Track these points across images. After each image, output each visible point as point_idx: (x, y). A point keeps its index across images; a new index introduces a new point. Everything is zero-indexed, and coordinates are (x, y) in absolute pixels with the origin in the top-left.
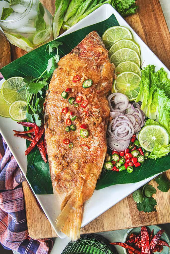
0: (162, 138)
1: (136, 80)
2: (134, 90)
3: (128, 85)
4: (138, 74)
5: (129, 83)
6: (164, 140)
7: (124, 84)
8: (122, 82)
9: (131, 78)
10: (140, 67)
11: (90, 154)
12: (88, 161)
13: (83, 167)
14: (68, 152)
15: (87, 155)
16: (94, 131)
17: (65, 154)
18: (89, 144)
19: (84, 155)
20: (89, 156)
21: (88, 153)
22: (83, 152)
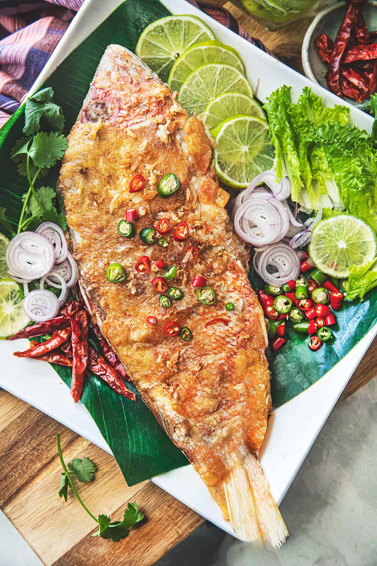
0: (358, 239)
1: (255, 131)
2: (261, 155)
3: (245, 148)
4: (255, 114)
5: (244, 145)
6: (365, 242)
7: (235, 150)
8: (229, 147)
9: (245, 130)
10: (255, 98)
11: (235, 335)
12: (236, 350)
13: (230, 368)
14: (183, 351)
15: (227, 340)
16: (223, 282)
17: (178, 359)
18: (225, 314)
19: (222, 341)
20: (233, 340)
21: (228, 334)
22: (217, 338)
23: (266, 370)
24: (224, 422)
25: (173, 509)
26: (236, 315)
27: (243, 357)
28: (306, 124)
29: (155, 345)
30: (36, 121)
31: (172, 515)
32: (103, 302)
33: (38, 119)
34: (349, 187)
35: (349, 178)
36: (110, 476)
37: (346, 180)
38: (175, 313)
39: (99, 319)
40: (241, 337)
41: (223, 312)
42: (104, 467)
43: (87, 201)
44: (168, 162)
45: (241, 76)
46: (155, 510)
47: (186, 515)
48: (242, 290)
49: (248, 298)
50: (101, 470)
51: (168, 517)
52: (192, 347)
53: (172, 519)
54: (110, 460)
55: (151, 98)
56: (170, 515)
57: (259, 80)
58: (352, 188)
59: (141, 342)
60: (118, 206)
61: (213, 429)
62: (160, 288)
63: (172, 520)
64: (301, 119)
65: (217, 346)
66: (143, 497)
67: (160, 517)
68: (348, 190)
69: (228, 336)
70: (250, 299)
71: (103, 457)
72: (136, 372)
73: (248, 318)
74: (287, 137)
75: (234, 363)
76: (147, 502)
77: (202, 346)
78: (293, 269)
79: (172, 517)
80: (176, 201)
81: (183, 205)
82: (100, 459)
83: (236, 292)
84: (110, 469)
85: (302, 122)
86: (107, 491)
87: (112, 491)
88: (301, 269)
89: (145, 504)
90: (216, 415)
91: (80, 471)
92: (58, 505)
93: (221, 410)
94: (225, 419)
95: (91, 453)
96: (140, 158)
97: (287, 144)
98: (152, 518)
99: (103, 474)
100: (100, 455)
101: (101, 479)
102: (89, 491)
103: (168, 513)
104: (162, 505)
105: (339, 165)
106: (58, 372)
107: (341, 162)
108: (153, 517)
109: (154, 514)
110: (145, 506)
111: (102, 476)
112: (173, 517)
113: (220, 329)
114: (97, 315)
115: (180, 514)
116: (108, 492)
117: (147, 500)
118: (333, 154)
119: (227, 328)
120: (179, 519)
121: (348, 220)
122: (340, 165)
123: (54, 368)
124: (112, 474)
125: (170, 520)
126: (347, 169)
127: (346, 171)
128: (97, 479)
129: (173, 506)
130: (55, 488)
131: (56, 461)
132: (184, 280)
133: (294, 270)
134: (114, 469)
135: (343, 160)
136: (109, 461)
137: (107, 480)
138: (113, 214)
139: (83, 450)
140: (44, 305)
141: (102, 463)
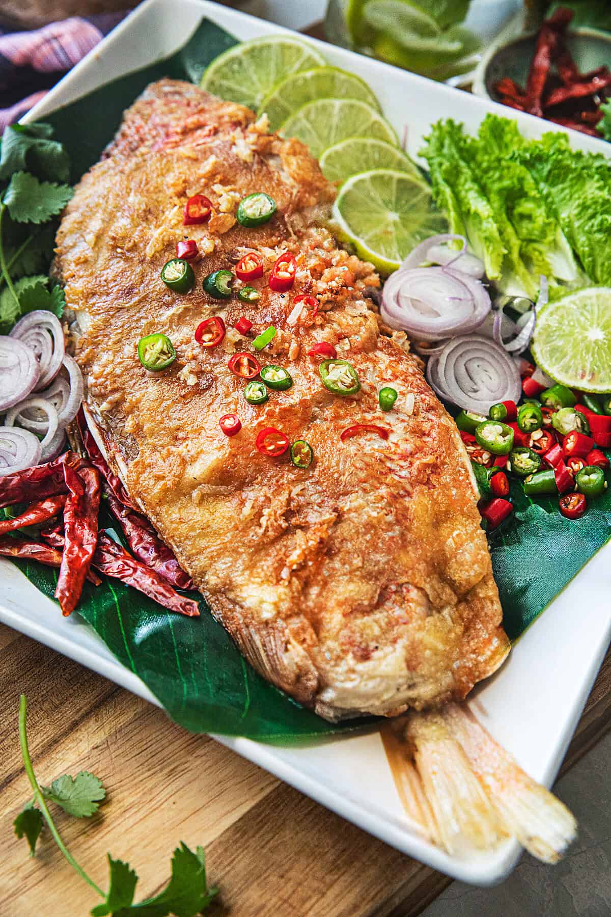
2: (423, 231)
3: (392, 216)
5: (391, 210)
9: (391, 191)
11: (403, 457)
12: (408, 487)
13: (400, 517)
14: (296, 490)
15: (389, 464)
16: (370, 365)
17: (288, 504)
18: (379, 418)
19: (377, 467)
20: (402, 467)
21: (390, 455)
22: (367, 459)
23: (477, 529)
24: (396, 628)
25: (291, 883)
26: (403, 421)
27: (426, 501)
28: (496, 164)
29: (240, 488)
30: (19, 154)
31: (289, 898)
32: (131, 422)
33: (23, 152)
34: (590, 232)
35: (586, 217)
36: (142, 812)
37: (582, 221)
38: (277, 410)
39: (122, 465)
40: (417, 463)
41: (377, 414)
42: (126, 794)
43: (105, 254)
44: (254, 186)
45: (375, 116)
46: (247, 888)
47: (323, 894)
48: (410, 379)
49: (423, 396)
50: (119, 802)
51: (280, 903)
52: (317, 482)
53: (291, 905)
54: (141, 778)
55: (221, 117)
56: (285, 897)
57: (407, 128)
58: (595, 232)
59: (208, 482)
60: (162, 247)
61: (373, 645)
62: (245, 371)
63: (290, 909)
64: (486, 158)
65: (368, 475)
66: (219, 857)
67: (263, 901)
68: (589, 239)
69: (391, 459)
70: (428, 398)
71: (124, 773)
72: (198, 553)
73: (429, 428)
74: (466, 181)
75: (407, 509)
76: (228, 869)
77: (336, 475)
78: (507, 388)
79: (291, 901)
80: (272, 235)
81: (286, 239)
82: (118, 777)
83: (398, 381)
84: (141, 797)
85: (488, 161)
86: (133, 847)
87: (144, 847)
88: (523, 391)
89: (223, 873)
90: (379, 615)
91: (69, 799)
92: (11, 883)
93: (389, 604)
94: (397, 623)
95: (96, 766)
96: (203, 180)
97: (467, 191)
98: (241, 906)
99: (123, 809)
100: (118, 769)
101: (120, 820)
102: (89, 848)
103: (281, 893)
104: (265, 875)
105: (564, 199)
106: (31, 578)
107: (567, 191)
108: (244, 903)
109: (245, 896)
110: (222, 878)
111: (121, 814)
112: (294, 900)
113: (372, 445)
114: (119, 458)
115: (310, 893)
116: (134, 849)
117: (229, 865)
118: (551, 179)
119: (384, 443)
120: (308, 905)
121: (598, 297)
122: (568, 197)
123: (24, 572)
124: (144, 809)
125: (285, 910)
126: (581, 201)
127: (579, 206)
128: (108, 821)
129: (292, 874)
130: (6, 845)
131: (14, 786)
132: (291, 348)
133: (509, 387)
134: (149, 797)
135: (572, 186)
136: (136, 781)
137: (131, 822)
138: (152, 262)
139: (78, 759)
140: (12, 450)
141: (122, 786)
